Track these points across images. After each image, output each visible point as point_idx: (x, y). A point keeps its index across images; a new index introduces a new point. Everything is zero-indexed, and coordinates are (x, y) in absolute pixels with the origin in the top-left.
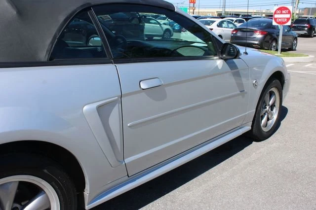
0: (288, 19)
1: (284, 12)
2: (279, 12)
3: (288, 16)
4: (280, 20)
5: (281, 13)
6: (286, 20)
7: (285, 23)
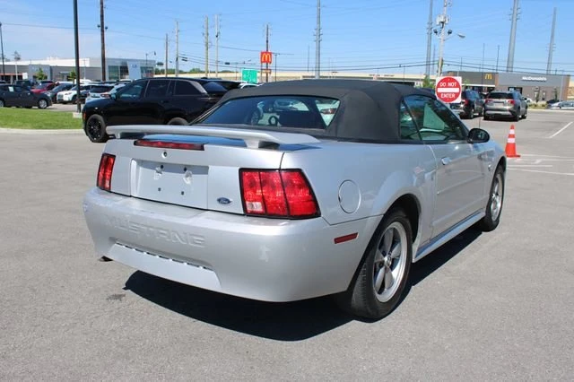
0: (457, 95)
1: (450, 84)
2: (443, 84)
3: (457, 90)
4: (445, 96)
5: (447, 87)
6: (454, 96)
7: (453, 99)
